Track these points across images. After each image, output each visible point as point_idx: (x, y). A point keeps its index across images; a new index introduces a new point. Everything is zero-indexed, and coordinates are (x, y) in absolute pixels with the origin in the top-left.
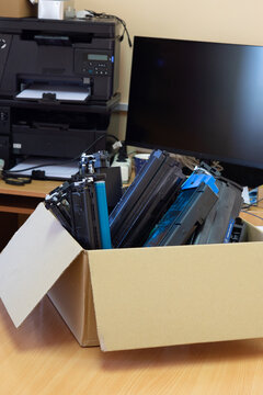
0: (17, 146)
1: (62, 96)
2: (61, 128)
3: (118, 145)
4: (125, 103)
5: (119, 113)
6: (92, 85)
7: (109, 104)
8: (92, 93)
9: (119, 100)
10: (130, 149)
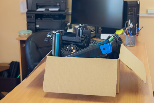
0: (38, 26)
1: (50, 9)
2: (51, 20)
3: (69, 24)
4: (70, 11)
5: (68, 15)
6: (60, 5)
7: (66, 11)
8: (60, 8)
9: (68, 10)
10: (73, 25)
